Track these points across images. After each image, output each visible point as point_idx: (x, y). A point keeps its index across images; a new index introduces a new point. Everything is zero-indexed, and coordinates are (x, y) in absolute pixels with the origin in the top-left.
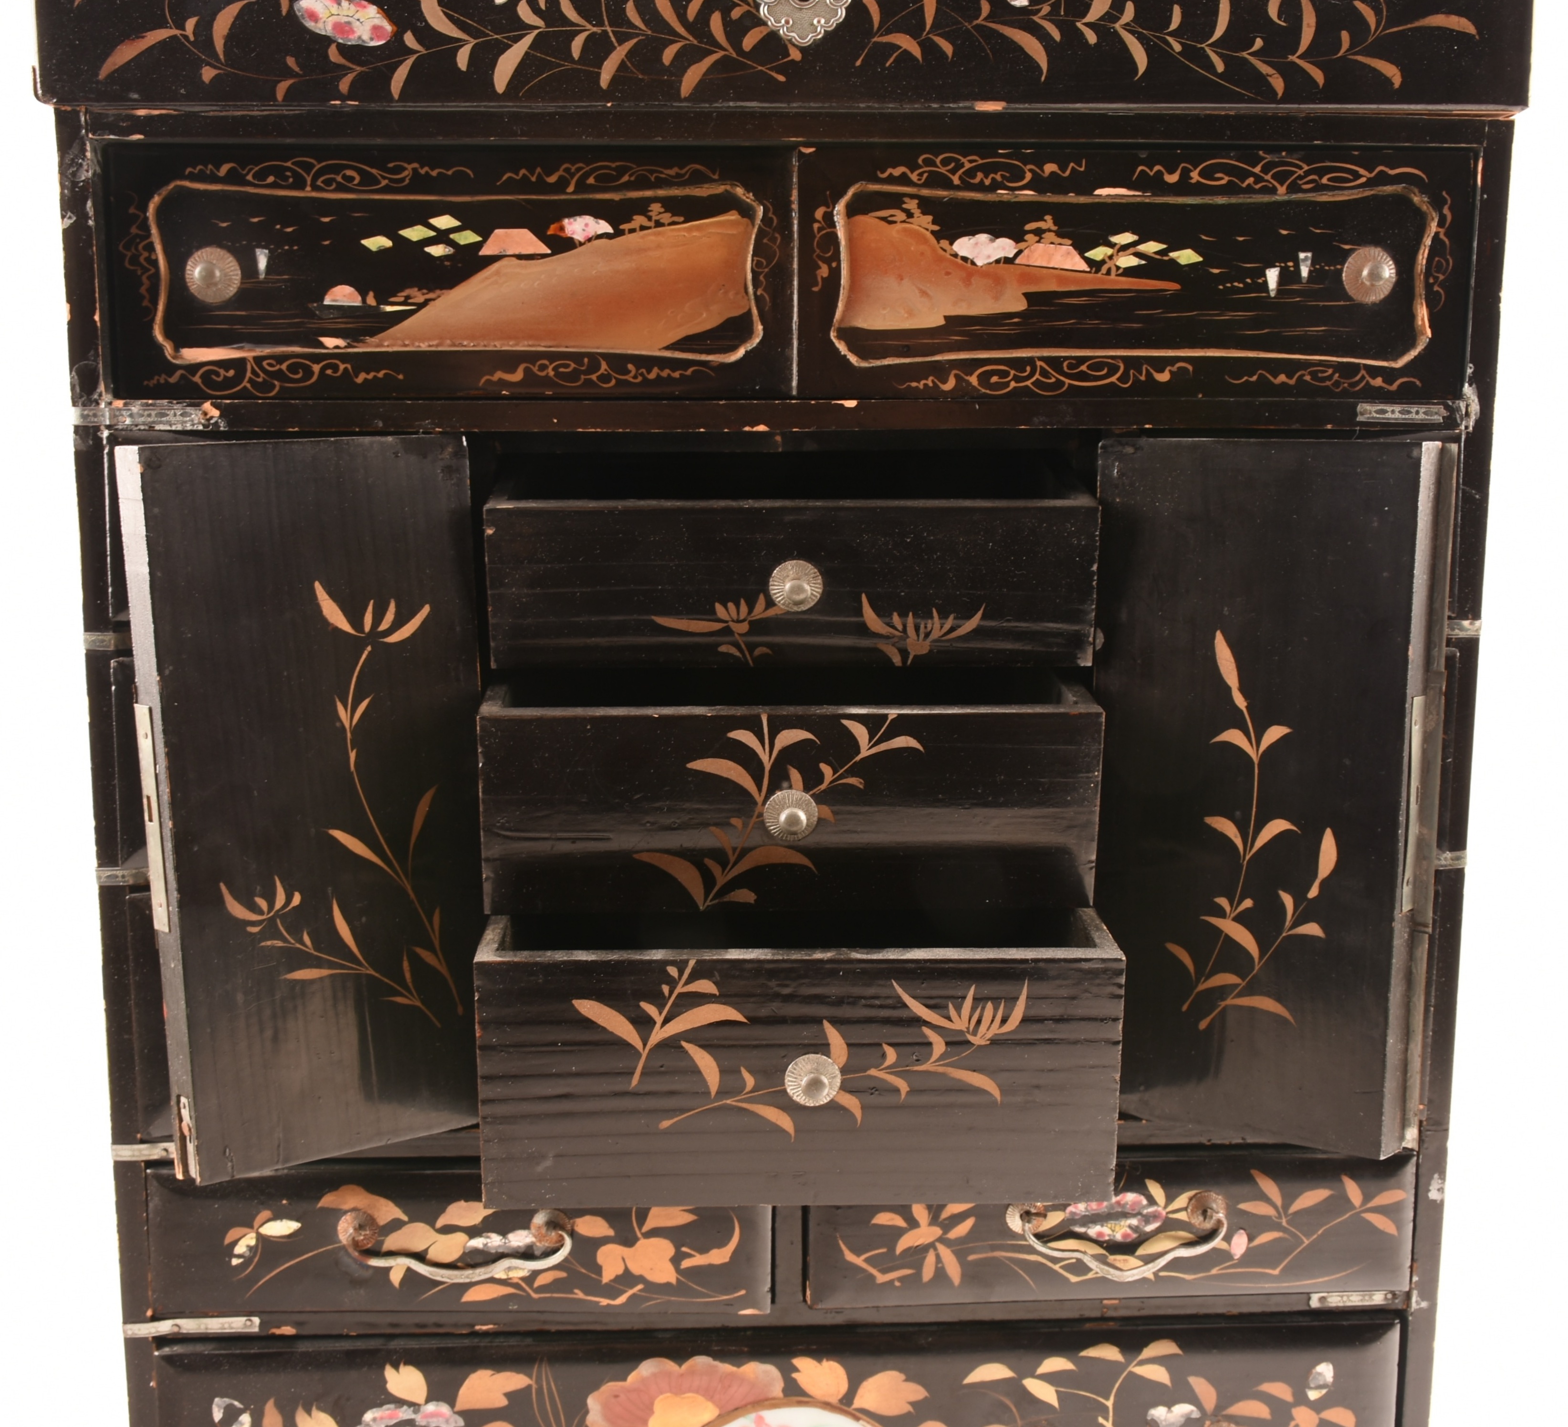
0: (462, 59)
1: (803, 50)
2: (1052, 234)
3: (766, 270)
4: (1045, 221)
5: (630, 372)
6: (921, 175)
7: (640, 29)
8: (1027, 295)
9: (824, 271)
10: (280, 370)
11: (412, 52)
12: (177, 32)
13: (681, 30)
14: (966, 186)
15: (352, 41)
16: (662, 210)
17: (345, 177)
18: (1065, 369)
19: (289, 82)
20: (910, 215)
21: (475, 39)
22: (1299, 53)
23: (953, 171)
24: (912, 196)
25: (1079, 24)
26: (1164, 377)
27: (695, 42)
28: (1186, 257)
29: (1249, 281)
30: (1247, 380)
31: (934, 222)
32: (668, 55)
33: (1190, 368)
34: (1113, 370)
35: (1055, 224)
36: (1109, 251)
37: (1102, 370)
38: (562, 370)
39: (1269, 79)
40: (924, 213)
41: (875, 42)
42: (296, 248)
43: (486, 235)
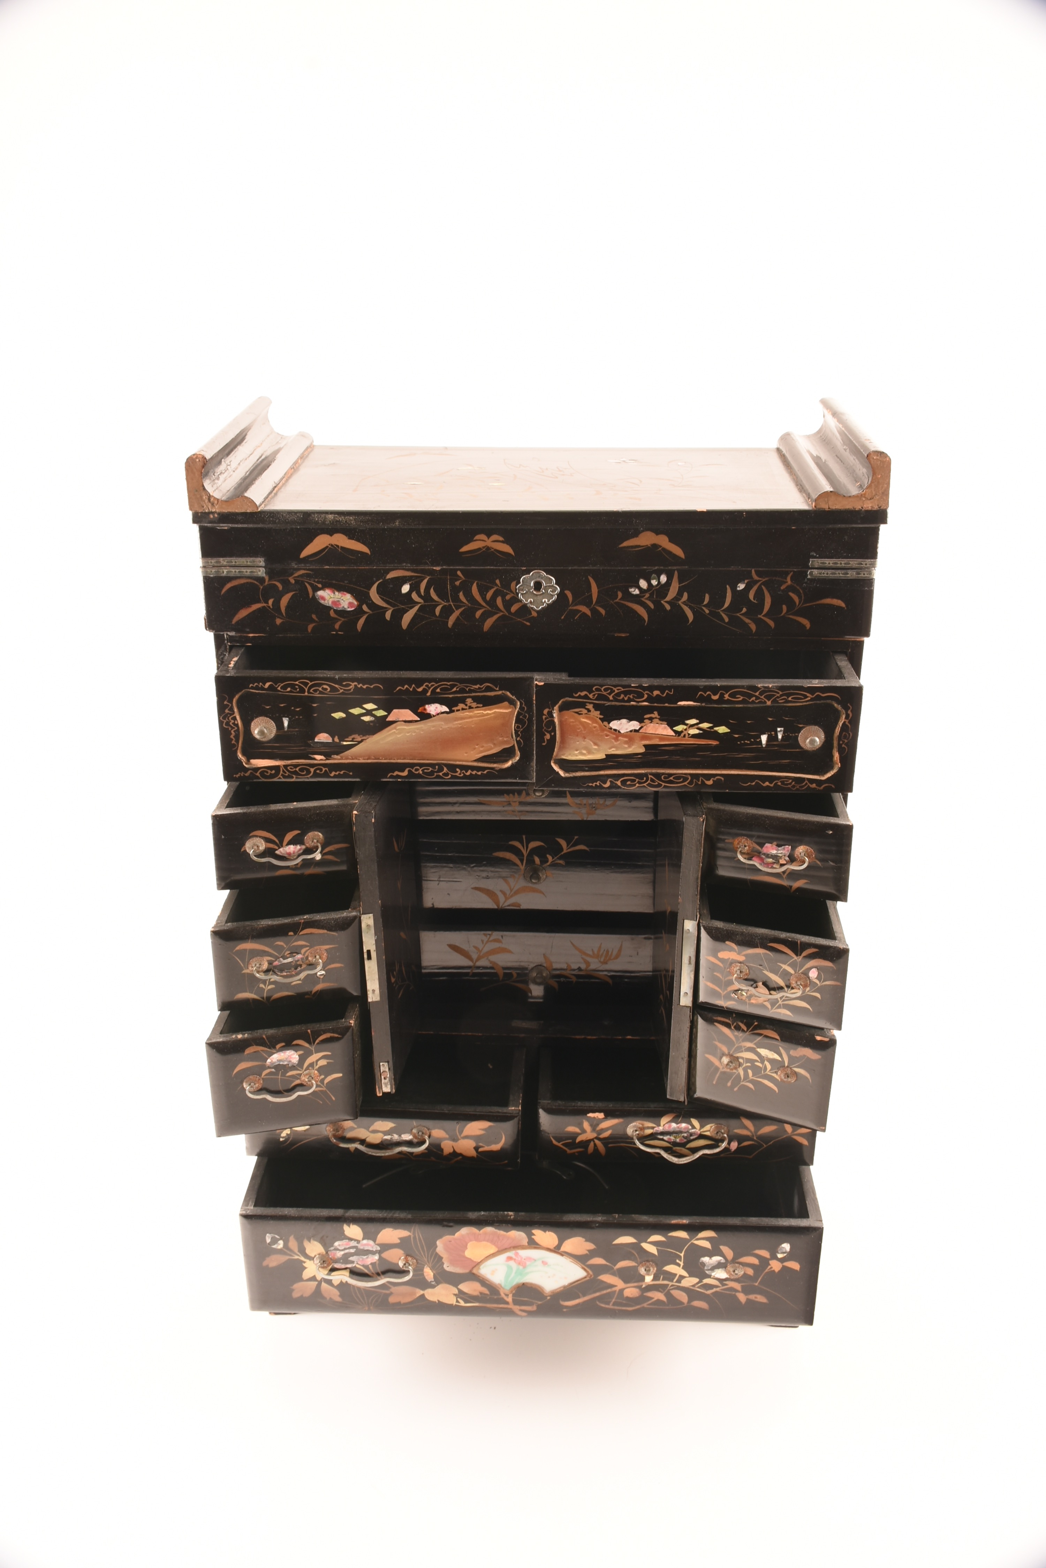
0: (388, 615)
1: (538, 612)
2: (658, 720)
3: (522, 730)
4: (654, 714)
5: (458, 772)
6: (594, 695)
7: (466, 604)
8: (645, 746)
9: (548, 736)
10: (296, 771)
11: (366, 613)
12: (265, 605)
13: (484, 604)
14: (615, 700)
15: (340, 608)
16: (472, 701)
17: (323, 688)
18: (663, 779)
19: (314, 625)
20: (589, 711)
21: (393, 607)
22: (763, 614)
23: (610, 694)
24: (590, 703)
25: (662, 602)
26: (710, 782)
27: (490, 609)
28: (722, 729)
29: (752, 740)
30: (750, 784)
31: (600, 714)
32: (478, 614)
33: (723, 779)
34: (685, 779)
35: (659, 715)
36: (685, 727)
37: (681, 779)
38: (425, 771)
39: (750, 625)
40: (596, 710)
41: (570, 609)
42: (301, 717)
43: (389, 712)
